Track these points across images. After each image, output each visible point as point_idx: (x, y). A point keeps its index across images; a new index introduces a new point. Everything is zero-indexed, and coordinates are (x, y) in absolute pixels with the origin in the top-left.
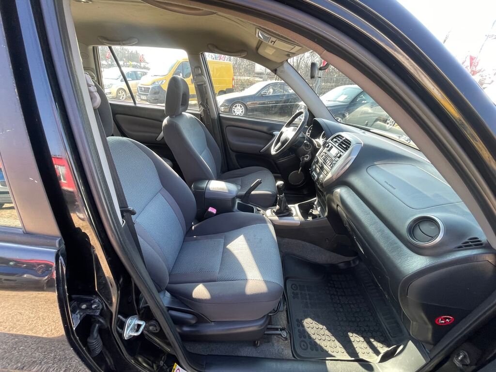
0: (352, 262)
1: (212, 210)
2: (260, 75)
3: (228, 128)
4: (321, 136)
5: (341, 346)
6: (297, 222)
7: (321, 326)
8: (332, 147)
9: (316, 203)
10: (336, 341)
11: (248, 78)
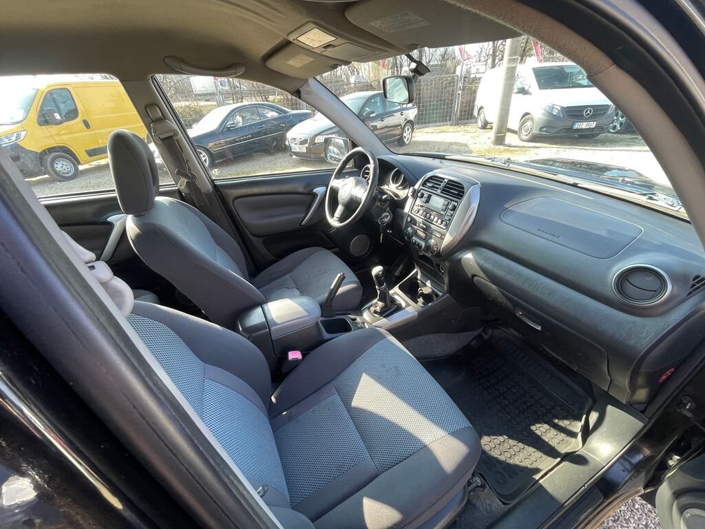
0: (483, 334)
1: (294, 355)
2: (208, 96)
3: (235, 201)
4: (391, 181)
5: (535, 450)
6: (413, 315)
7: (501, 438)
8: (429, 197)
9: (419, 277)
10: (526, 446)
11: (187, 103)
